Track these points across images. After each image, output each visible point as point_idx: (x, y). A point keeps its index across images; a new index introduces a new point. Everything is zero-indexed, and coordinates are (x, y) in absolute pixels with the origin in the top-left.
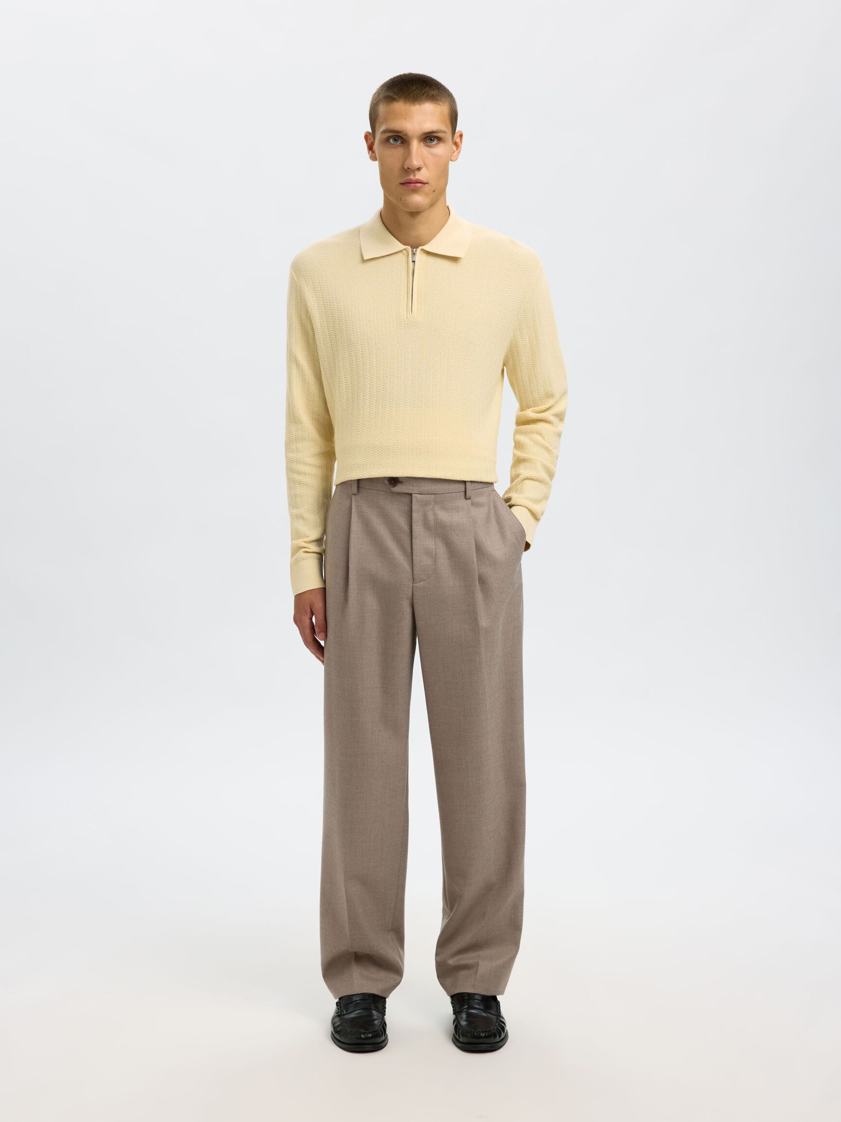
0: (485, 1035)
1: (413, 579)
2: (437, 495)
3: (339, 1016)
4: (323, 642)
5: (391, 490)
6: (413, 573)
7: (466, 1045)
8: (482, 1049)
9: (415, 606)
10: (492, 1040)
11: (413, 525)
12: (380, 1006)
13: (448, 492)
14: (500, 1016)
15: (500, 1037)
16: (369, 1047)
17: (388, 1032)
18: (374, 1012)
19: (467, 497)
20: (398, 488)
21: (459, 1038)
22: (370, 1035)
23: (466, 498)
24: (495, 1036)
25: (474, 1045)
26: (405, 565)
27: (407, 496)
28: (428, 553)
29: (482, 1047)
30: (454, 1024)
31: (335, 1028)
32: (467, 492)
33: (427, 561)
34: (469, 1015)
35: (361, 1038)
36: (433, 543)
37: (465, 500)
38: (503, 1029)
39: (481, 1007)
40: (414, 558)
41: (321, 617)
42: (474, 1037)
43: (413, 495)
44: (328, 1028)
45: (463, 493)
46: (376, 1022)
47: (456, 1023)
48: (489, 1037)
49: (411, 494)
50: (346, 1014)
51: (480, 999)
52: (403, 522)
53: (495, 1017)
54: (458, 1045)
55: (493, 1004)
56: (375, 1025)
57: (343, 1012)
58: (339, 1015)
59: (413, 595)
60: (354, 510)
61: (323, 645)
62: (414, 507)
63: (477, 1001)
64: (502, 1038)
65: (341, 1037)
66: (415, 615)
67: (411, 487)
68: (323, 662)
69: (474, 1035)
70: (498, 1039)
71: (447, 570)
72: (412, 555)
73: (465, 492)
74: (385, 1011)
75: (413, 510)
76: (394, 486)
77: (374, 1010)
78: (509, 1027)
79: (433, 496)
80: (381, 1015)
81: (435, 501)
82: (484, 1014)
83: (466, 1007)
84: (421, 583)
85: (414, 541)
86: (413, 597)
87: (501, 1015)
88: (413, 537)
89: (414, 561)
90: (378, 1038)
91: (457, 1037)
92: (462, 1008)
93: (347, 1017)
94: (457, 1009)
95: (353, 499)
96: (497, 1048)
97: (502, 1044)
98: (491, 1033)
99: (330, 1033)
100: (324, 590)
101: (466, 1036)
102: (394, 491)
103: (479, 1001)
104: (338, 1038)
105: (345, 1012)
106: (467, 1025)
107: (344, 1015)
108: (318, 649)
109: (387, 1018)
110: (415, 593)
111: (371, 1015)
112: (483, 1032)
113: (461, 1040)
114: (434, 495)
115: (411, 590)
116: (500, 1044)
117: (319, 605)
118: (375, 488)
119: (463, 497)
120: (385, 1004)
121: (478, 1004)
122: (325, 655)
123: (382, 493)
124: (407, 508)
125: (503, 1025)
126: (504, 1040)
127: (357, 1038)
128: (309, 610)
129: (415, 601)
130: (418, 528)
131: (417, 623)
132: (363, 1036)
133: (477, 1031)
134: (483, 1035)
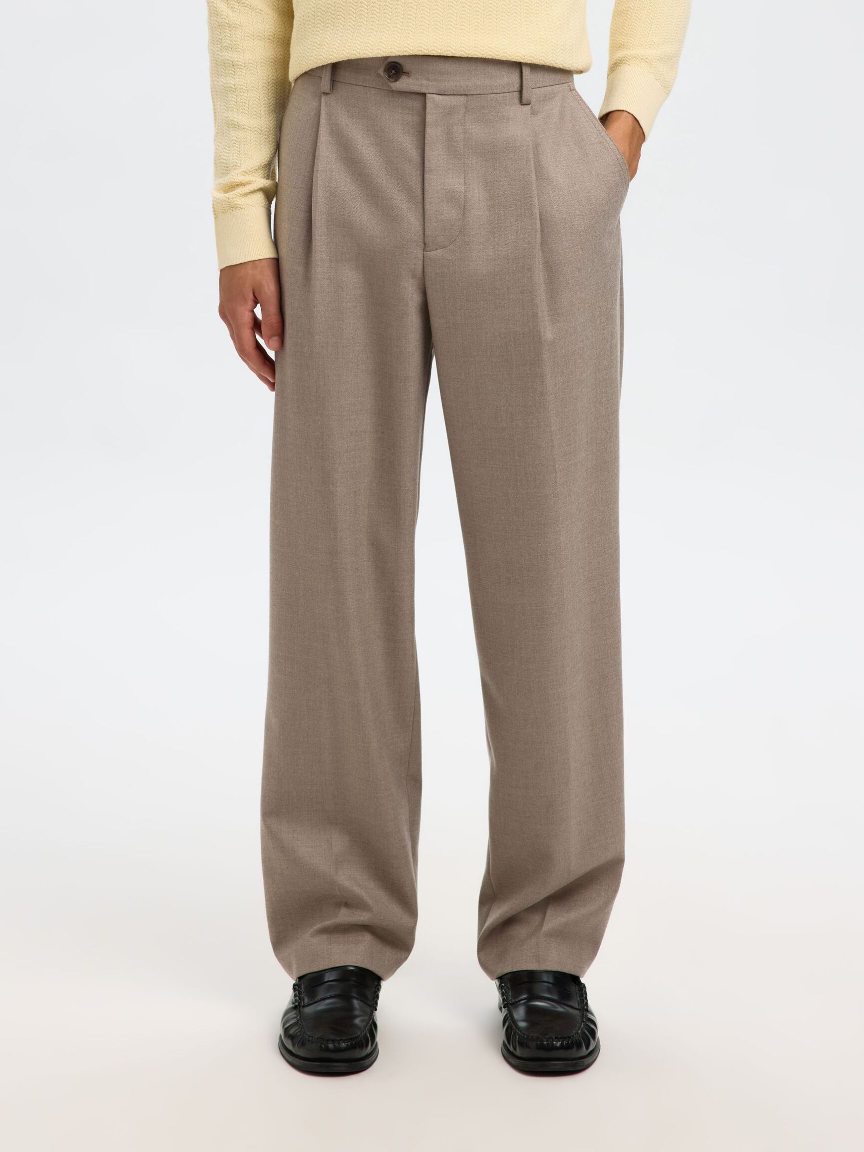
0: (562, 1044)
1: (425, 244)
2: (470, 98)
3: (295, 1008)
4: (273, 353)
5: (389, 86)
6: (424, 234)
7: (528, 1062)
8: (557, 1068)
9: (429, 292)
10: (574, 1053)
11: (426, 148)
12: (369, 994)
13: (490, 92)
14: (587, 1010)
15: (587, 1048)
16: (342, 1067)
17: (379, 1038)
18: (356, 1003)
19: (524, 101)
20: (403, 84)
21: (515, 1049)
22: (343, 1045)
23: (522, 103)
24: (579, 1046)
25: (542, 1063)
26: (412, 220)
27: (418, 97)
28: (451, 197)
29: (555, 1065)
30: (504, 1025)
31: (286, 1030)
32: (524, 91)
33: (450, 213)
34: (532, 1012)
35: (327, 1050)
36: (462, 181)
37: (521, 106)
38: (593, 1033)
39: (555, 997)
40: (427, 207)
41: (273, 309)
42: (541, 1047)
43: (428, 95)
44: (276, 1029)
45: (516, 94)
46: (357, 1021)
47: (509, 1024)
48: (568, 1047)
49: (424, 95)
50: (309, 1005)
51: (551, 981)
52: (408, 144)
53: (576, 1012)
54: (513, 1062)
55: (574, 988)
56: (356, 1026)
57: (304, 1000)
58: (297, 1006)
59: (423, 271)
60: (324, 121)
61: (273, 358)
62: (429, 118)
63: (546, 984)
64: (591, 1048)
65: (294, 1046)
66: (430, 308)
67: (425, 82)
68: (272, 386)
69: (542, 1044)
70: (584, 1052)
71: (484, 229)
72: (424, 201)
73: (521, 92)
74: (376, 1004)
75: (427, 123)
76: (396, 81)
77: (357, 999)
78: (602, 1033)
79: (463, 99)
80: (368, 1010)
81: (466, 108)
82: (560, 1009)
83: (524, 997)
84: (439, 251)
85: (427, 176)
86: (424, 275)
87: (589, 1008)
88: (426, 169)
89: (427, 213)
90: (357, 1050)
91: (511, 1049)
92: (518, 999)
93: (308, 1010)
94: (510, 998)
95: (323, 100)
96: (581, 1068)
97: (591, 1061)
98: (572, 1043)
99: (277, 1040)
100: (277, 262)
101: (528, 1047)
102: (394, 88)
103: (551, 985)
104: (290, 1047)
105: (306, 1000)
106: (527, 1028)
107: (304, 1007)
108: (265, 364)
109: (380, 1015)
110: (428, 269)
111: (351, 1008)
112: (557, 1039)
113: (518, 1052)
114: (466, 97)
115: (420, 263)
116: (587, 1061)
117: (269, 288)
118: (360, 84)
119: (517, 101)
120: (379, 990)
121: (549, 991)
122: (276, 376)
123: (373, 91)
124: (416, 119)
125: (593, 1027)
126: (593, 1054)
127: (321, 1049)
128: (251, 296)
129: (429, 283)
130: (436, 154)
131: (432, 322)
132: (331, 1046)
133: (547, 1037)
134: (559, 1044)
